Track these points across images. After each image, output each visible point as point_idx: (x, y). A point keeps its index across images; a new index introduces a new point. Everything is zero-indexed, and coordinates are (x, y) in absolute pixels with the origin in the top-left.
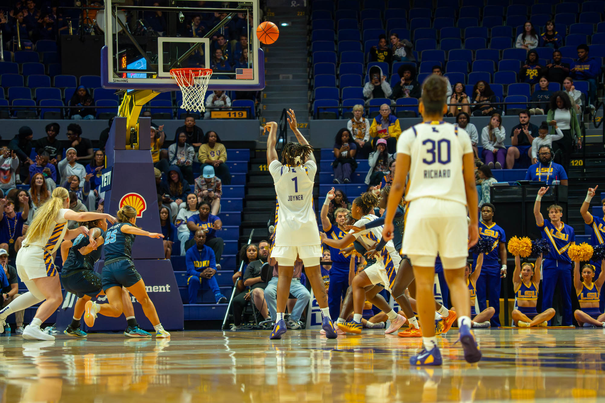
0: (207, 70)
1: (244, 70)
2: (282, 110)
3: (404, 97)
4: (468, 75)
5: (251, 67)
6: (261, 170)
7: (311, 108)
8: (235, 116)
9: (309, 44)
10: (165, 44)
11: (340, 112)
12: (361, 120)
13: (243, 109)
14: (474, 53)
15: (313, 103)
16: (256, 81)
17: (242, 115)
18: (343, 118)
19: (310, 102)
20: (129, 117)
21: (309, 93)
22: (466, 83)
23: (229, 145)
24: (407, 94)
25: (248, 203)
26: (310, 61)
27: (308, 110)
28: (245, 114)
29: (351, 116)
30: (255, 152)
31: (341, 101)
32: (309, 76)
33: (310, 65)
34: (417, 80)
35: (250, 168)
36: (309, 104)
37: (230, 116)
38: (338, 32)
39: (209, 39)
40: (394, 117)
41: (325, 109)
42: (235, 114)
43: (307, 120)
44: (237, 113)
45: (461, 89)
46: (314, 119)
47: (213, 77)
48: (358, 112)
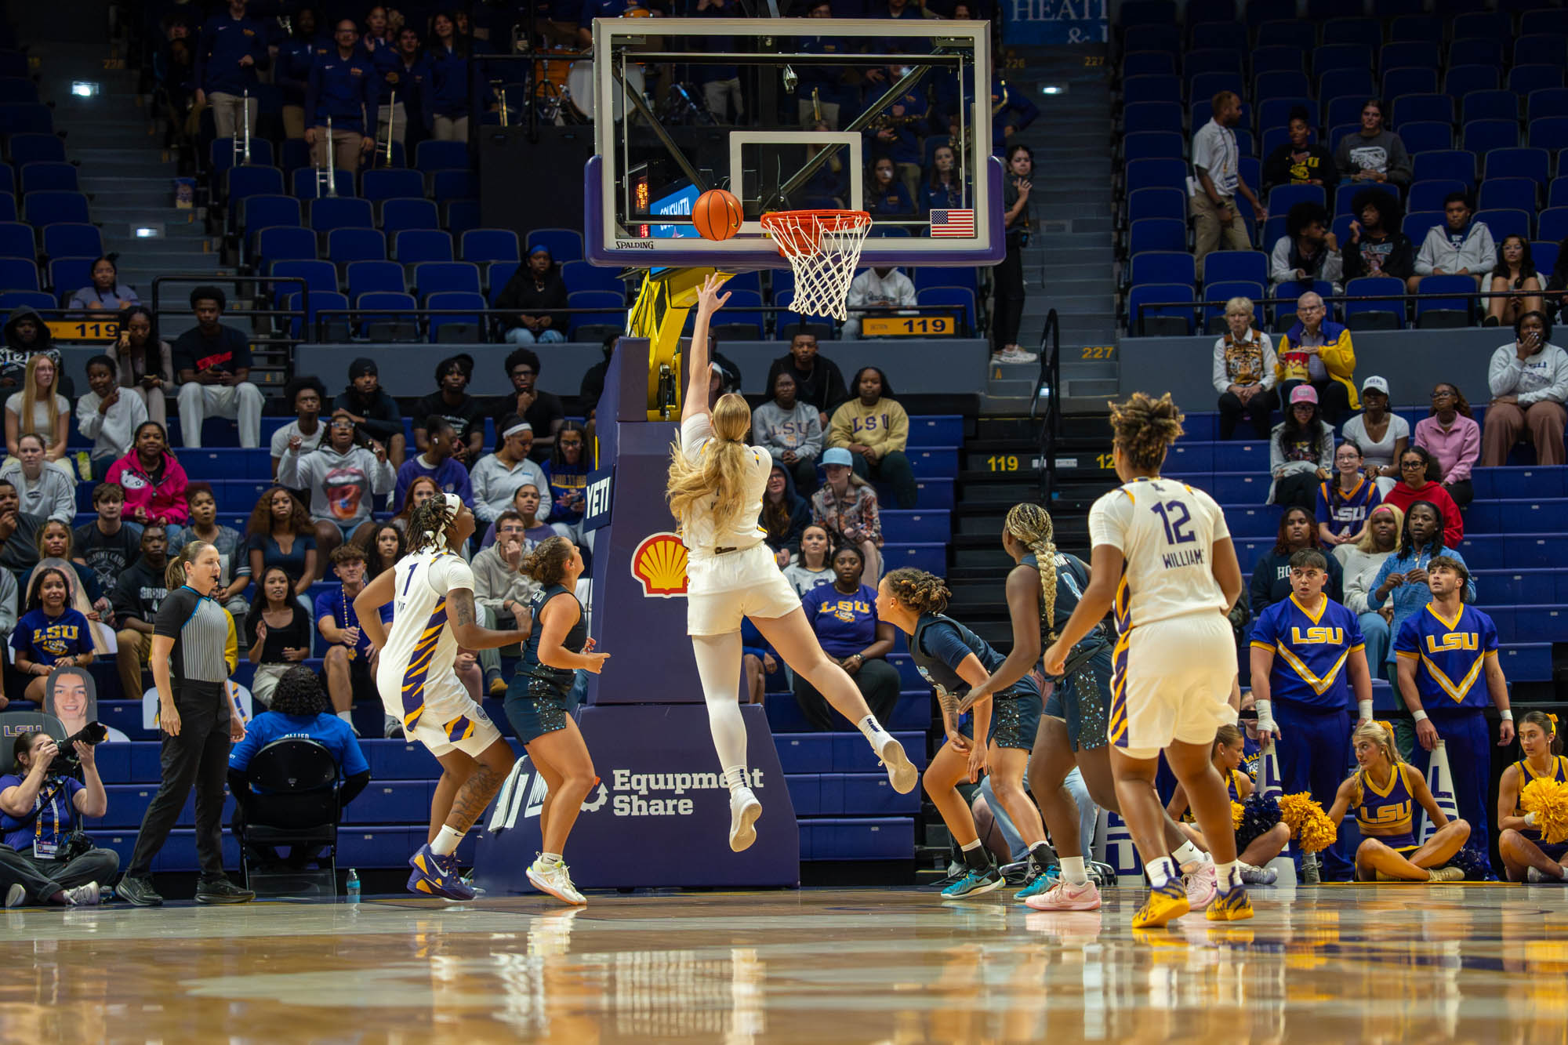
0: (857, 214)
1: (952, 213)
2: (1047, 313)
3: (1369, 275)
4: (1539, 216)
5: (969, 205)
6: (994, 468)
7: (1121, 306)
8: (925, 329)
9: (1116, 138)
10: (747, 148)
11: (1200, 316)
12: (1249, 337)
13: (947, 313)
14: (1554, 157)
15: (1127, 294)
16: (982, 242)
17: (943, 326)
18: (1206, 333)
19: (1119, 291)
20: (656, 339)
21: (1117, 267)
22: (1533, 237)
24: (1376, 268)
25: (961, 555)
26: (1119, 185)
27: (1114, 312)
28: (950, 322)
30: (977, 422)
31: (1199, 287)
32: (1116, 223)
33: (1118, 196)
34: (1402, 231)
35: (963, 464)
36: (1117, 297)
37: (911, 329)
38: (1192, 108)
39: (859, 134)
41: (1158, 310)
42: (924, 323)
43: (1112, 340)
44: (930, 321)
45: (1518, 252)
46: (1130, 335)
47: (875, 233)
48: (1237, 318)
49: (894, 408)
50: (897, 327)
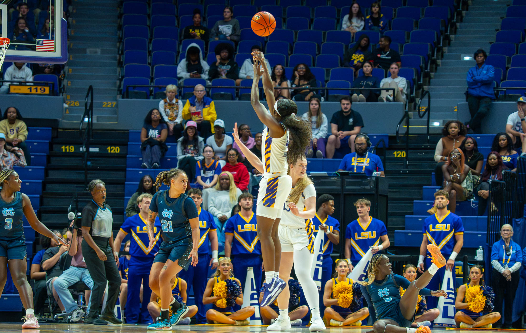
0: (4, 39)
1: (45, 41)
2: (88, 87)
3: (220, 78)
4: (289, 57)
5: (52, 38)
6: (64, 151)
7: (120, 86)
8: (37, 91)
9: (120, 16)
11: (152, 91)
12: (174, 101)
13: (46, 85)
14: (296, 33)
15: (122, 81)
16: (58, 54)
17: (44, 90)
18: (154, 98)
19: (119, 79)
21: (119, 69)
22: (287, 66)
23: (30, 123)
24: (224, 75)
25: (49, 186)
26: (121, 36)
27: (117, 89)
28: (47, 90)
29: (163, 96)
30: (58, 131)
31: (152, 80)
32: (119, 51)
33: (120, 40)
34: (235, 61)
35: (51, 148)
36: (118, 82)
37: (31, 91)
38: (151, 6)
39: (6, 5)
40: (210, 99)
41: (134, 88)
42: (36, 89)
43: (115, 99)
44: (39, 88)
45: (281, 71)
46: (123, 98)
47: (11, 47)
48: (171, 93)
49: (21, 124)
50: (25, 90)
